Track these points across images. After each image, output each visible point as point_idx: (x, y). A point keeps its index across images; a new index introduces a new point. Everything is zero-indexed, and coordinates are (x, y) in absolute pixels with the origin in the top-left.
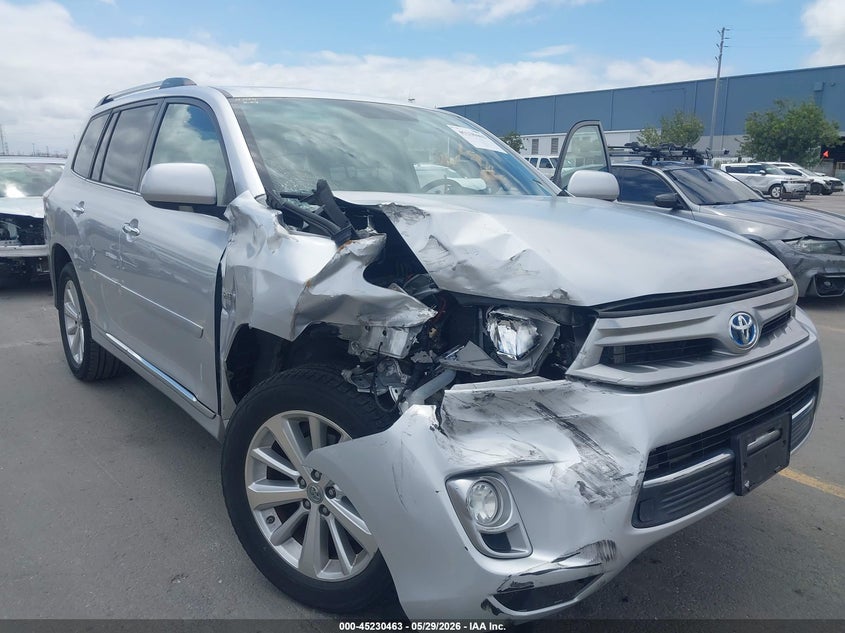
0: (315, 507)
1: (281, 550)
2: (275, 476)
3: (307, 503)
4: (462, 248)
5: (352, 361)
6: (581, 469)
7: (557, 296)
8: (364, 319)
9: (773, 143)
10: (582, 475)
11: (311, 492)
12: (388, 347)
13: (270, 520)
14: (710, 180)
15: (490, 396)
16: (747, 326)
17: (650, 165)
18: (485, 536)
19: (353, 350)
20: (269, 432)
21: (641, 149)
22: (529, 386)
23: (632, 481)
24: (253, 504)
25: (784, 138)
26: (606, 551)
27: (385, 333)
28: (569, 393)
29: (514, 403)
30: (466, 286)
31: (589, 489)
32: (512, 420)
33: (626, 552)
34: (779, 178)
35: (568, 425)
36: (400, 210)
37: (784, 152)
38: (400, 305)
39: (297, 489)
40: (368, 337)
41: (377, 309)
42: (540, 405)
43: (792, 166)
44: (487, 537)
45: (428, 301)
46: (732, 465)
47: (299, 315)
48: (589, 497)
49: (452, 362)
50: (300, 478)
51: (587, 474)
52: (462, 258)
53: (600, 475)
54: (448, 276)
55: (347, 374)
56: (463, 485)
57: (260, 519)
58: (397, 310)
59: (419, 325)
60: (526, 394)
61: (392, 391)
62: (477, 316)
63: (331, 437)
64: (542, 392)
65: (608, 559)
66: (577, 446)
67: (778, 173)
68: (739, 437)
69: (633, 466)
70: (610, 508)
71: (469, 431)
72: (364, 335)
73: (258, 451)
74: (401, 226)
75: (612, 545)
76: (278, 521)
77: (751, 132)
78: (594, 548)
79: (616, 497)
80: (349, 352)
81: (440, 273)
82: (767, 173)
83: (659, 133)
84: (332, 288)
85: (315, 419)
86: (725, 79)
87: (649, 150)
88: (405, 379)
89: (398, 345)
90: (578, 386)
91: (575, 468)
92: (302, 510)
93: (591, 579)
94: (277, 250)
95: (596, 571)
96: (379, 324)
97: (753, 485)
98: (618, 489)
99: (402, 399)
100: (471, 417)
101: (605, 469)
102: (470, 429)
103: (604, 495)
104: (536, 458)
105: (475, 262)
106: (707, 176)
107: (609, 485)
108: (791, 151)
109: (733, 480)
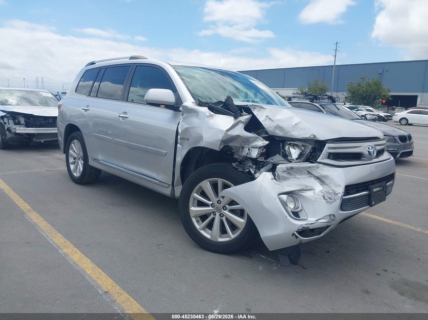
0: (218, 214)
1: (202, 232)
2: (201, 204)
3: (214, 213)
4: (277, 120)
5: (235, 160)
6: (323, 191)
7: (312, 137)
8: (243, 144)
9: (360, 97)
10: (324, 193)
11: (217, 208)
12: (250, 154)
13: (198, 222)
14: (339, 110)
15: (292, 168)
16: (372, 150)
17: (313, 102)
18: (293, 212)
19: (236, 156)
20: (201, 188)
21: (309, 95)
22: (305, 165)
23: (340, 195)
24: (192, 215)
25: (364, 95)
26: (332, 218)
27: (249, 150)
28: (318, 167)
29: (299, 171)
30: (280, 133)
31: (326, 197)
32: (298, 176)
33: (339, 218)
34: (364, 113)
35: (318, 178)
36: (255, 107)
37: (365, 102)
38: (255, 140)
39: (211, 208)
40: (242, 151)
41: (247, 141)
42: (308, 172)
43: (368, 108)
44: (293, 213)
45: (266, 139)
46: (369, 196)
47: (223, 141)
48: (326, 200)
49: (271, 161)
50: (212, 204)
51: (325, 193)
52: (278, 123)
53: (329, 193)
54: (272, 129)
55: (234, 164)
56: (284, 197)
57: (194, 220)
58: (254, 141)
59: (263, 146)
60: (304, 168)
61: (251, 170)
62: (280, 145)
63: (226, 186)
64: (309, 167)
65: (333, 220)
66: (321, 185)
67: (363, 110)
68: (371, 186)
69: (341, 190)
70: (334, 204)
71: (285, 180)
72: (241, 150)
73: (195, 194)
74: (255, 112)
75: (334, 216)
76: (201, 222)
77: (350, 91)
78: (328, 217)
79: (335, 200)
80: (234, 157)
81: (270, 129)
82: (358, 110)
83: (307, 90)
84: (234, 132)
85: (220, 181)
86: (337, 66)
87: (313, 95)
88: (254, 167)
89: (255, 154)
90: (321, 165)
91: (321, 191)
92: (212, 216)
93: (328, 227)
94: (212, 120)
95: (329, 224)
96: (247, 146)
97: (375, 204)
98: (336, 198)
99: (255, 173)
100: (285, 175)
101: (331, 191)
102: (285, 179)
103: (331, 199)
104: (308, 188)
105: (282, 125)
106: (337, 108)
107: (333, 196)
108: (368, 101)
109: (369, 201)
